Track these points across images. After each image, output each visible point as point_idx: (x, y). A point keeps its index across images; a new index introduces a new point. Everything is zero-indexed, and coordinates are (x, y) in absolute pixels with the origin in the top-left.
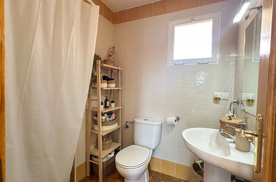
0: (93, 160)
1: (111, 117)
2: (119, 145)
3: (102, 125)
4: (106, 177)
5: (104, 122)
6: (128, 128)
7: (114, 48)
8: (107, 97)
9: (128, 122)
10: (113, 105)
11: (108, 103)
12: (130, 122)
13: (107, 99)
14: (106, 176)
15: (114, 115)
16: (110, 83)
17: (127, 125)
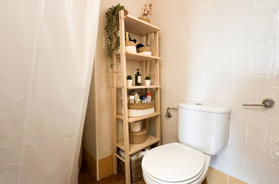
0: (120, 155)
1: (146, 99)
2: (157, 139)
3: (129, 108)
4: (136, 181)
5: (132, 104)
6: (171, 117)
7: (151, 5)
8: (138, 70)
9: (170, 108)
10: (148, 82)
11: (139, 78)
12: (173, 108)
13: (138, 73)
14: (138, 180)
15: (150, 97)
16: (143, 51)
17: (169, 114)
